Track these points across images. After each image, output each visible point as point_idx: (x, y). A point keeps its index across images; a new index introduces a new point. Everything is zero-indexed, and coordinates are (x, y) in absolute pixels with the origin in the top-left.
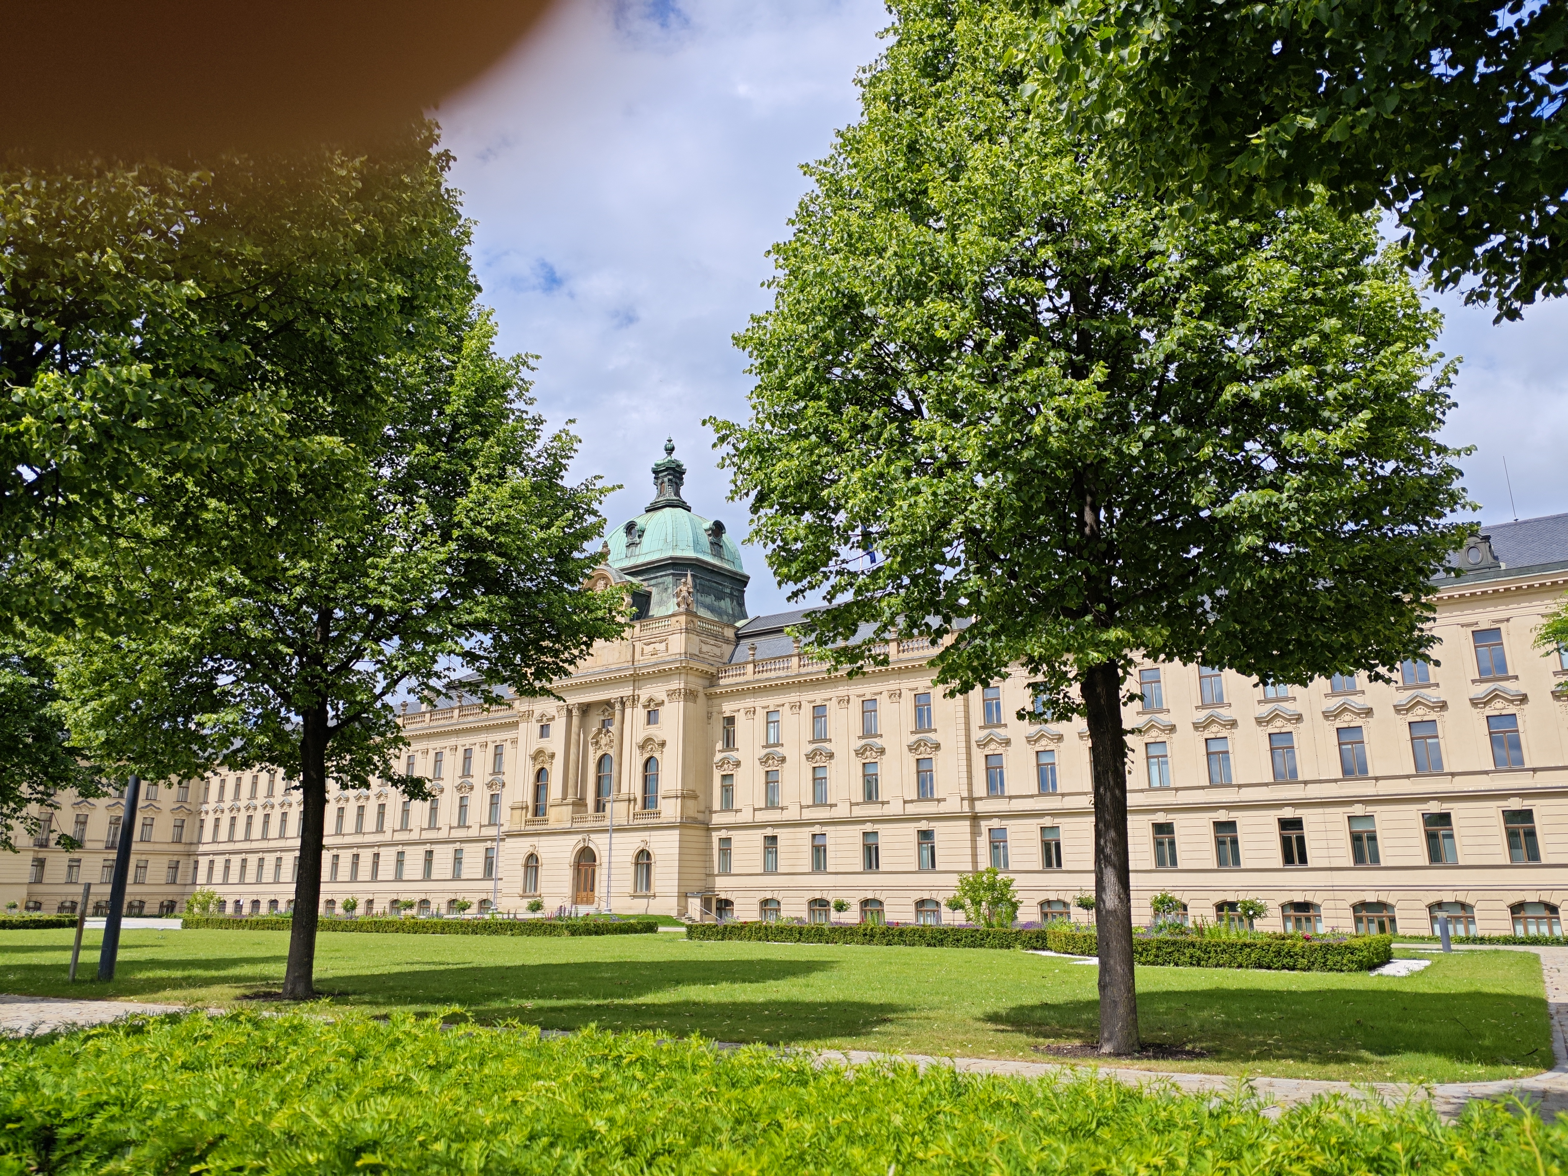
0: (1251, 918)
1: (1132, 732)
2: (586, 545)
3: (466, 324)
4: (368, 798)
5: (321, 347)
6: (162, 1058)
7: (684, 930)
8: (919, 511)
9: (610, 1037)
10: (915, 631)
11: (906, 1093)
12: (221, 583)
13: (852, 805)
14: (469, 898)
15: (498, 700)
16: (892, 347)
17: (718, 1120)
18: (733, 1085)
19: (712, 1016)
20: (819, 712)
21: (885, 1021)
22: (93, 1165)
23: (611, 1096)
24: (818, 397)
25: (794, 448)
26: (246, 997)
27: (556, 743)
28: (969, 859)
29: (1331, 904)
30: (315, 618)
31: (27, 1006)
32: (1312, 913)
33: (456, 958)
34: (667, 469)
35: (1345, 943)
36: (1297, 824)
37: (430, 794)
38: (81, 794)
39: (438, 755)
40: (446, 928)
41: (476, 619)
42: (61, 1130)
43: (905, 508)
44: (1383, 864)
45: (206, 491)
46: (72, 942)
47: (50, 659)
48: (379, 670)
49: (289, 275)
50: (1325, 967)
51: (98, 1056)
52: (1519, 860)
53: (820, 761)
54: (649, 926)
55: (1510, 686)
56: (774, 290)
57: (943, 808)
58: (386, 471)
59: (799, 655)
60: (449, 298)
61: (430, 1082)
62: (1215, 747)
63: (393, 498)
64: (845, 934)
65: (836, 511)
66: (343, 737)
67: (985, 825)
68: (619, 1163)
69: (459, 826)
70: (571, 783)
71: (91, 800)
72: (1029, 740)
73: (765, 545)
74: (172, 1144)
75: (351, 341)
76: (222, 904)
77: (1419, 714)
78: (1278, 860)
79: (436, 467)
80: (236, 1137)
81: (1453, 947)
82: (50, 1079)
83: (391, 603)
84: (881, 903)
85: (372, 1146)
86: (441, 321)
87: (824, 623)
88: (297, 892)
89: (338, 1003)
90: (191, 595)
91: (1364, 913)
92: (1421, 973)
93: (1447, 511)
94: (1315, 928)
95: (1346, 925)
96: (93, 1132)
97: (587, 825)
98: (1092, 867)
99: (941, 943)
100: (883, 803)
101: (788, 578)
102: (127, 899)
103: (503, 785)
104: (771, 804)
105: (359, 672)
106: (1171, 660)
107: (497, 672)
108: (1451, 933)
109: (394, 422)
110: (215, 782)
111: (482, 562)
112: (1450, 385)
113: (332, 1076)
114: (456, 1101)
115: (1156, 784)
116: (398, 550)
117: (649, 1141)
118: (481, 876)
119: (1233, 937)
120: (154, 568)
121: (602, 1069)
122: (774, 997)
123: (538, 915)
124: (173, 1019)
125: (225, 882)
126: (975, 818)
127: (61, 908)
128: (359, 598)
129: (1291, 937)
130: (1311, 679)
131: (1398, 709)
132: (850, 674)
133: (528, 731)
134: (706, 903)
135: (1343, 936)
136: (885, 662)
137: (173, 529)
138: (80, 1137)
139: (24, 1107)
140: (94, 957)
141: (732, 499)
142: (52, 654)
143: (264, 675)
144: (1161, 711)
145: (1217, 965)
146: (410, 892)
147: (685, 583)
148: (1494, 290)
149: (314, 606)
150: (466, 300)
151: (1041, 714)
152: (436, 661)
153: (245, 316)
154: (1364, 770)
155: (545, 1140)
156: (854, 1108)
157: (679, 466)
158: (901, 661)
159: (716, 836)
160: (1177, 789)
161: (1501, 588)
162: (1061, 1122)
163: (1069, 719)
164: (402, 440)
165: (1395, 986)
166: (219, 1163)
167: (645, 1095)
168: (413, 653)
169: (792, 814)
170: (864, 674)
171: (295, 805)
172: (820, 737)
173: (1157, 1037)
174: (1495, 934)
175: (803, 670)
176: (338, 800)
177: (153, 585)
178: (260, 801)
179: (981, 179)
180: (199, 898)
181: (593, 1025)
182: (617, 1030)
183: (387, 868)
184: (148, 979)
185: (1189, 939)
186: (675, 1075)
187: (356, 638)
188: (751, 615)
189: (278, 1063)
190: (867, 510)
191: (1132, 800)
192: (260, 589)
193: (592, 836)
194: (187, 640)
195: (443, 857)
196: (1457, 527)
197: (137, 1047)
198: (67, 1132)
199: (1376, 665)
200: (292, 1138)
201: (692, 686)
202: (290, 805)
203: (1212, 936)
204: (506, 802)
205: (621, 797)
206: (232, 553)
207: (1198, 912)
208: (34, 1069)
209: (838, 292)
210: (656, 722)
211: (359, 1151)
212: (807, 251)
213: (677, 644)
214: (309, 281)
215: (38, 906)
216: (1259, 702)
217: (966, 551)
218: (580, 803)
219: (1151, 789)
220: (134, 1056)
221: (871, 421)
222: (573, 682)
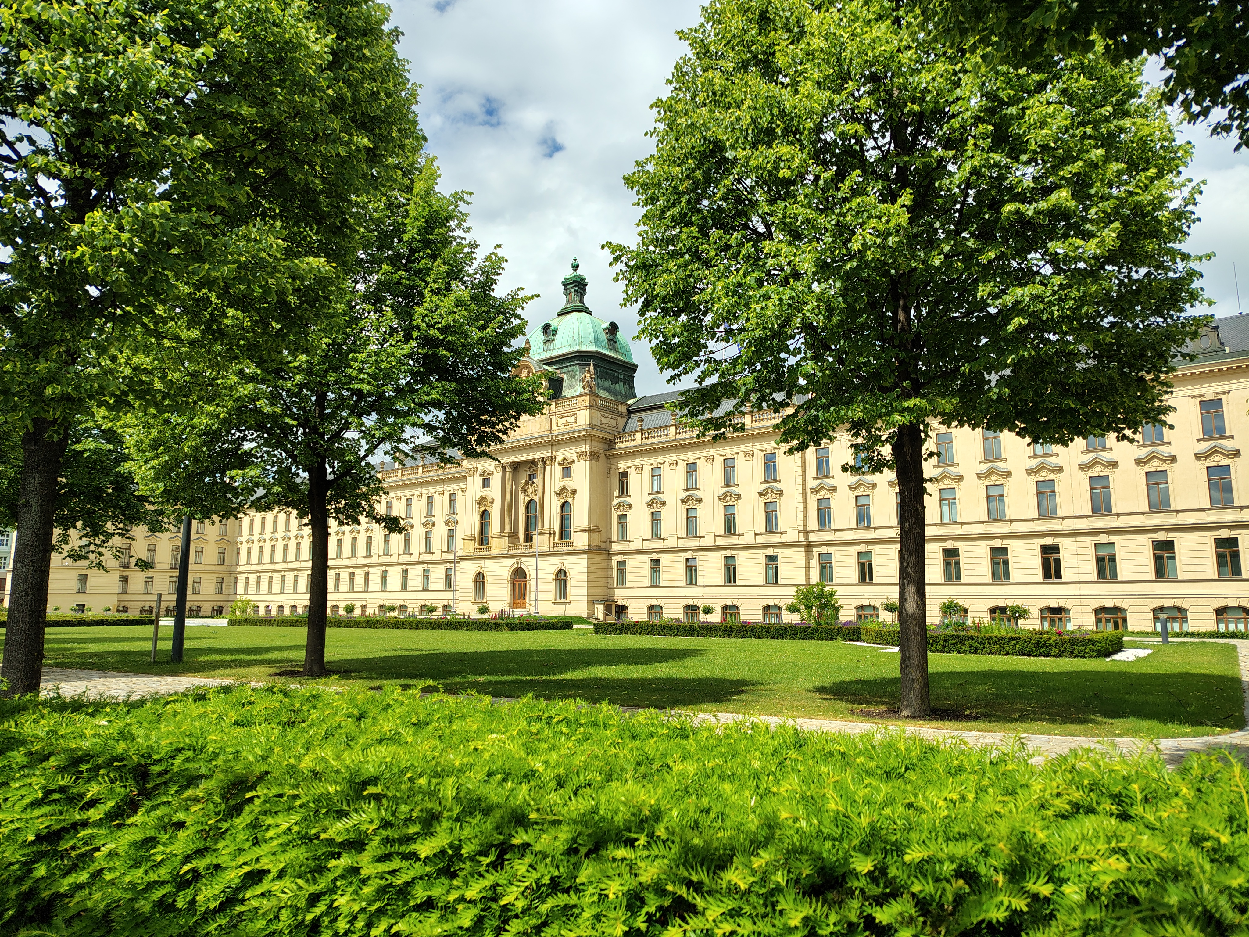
0: (1016, 619)
1: (930, 480)
2: (513, 342)
3: (415, 168)
4: (359, 532)
5: (307, 189)
6: (220, 717)
7: (592, 627)
8: (769, 313)
9: (543, 703)
10: (764, 405)
11: (762, 745)
12: (241, 373)
13: (716, 536)
14: (435, 603)
15: (450, 460)
16: (748, 182)
17: (623, 762)
18: (634, 738)
19: (614, 688)
20: (691, 468)
21: (741, 692)
22: (176, 792)
23: (546, 746)
24: (690, 224)
25: (672, 265)
26: (277, 674)
27: (495, 491)
28: (804, 575)
29: (1078, 609)
30: (314, 399)
31: (123, 679)
32: (1063, 615)
33: (428, 647)
34: (574, 282)
35: (1088, 637)
36: (1055, 549)
37: (404, 529)
38: (149, 530)
39: (409, 501)
40: (419, 625)
41: (432, 399)
42: (152, 767)
43: (758, 310)
44: (1119, 579)
45: (226, 303)
46: (151, 635)
47: (120, 431)
48: (363, 438)
49: (279, 132)
50: (1072, 655)
51: (175, 716)
52: (1225, 575)
53: (691, 505)
54: (566, 624)
55: (1227, 444)
56: (655, 138)
57: (785, 539)
58: (361, 287)
59: (676, 425)
60: (402, 147)
61: (414, 734)
62: (993, 492)
63: (368, 307)
64: (710, 630)
65: (705, 314)
66: (338, 487)
67: (816, 551)
68: (553, 794)
69: (426, 553)
70: (507, 520)
71: (157, 534)
72: (851, 487)
73: (650, 341)
74: (231, 777)
75: (329, 183)
76: (257, 608)
77: (1154, 465)
78: (1039, 578)
79: (398, 283)
80: (276, 773)
81: (1170, 640)
82: (142, 732)
83: (368, 387)
84: (737, 608)
85: (374, 781)
86: (397, 167)
87: (695, 400)
88: (311, 600)
89: (344, 678)
90: (219, 382)
91: (1103, 615)
92: (1144, 659)
93: (1188, 306)
94: (1065, 626)
95: (1089, 624)
96: (175, 769)
97: (519, 551)
98: (897, 581)
99: (782, 636)
100: (739, 535)
101: (668, 365)
102: (188, 605)
103: (457, 523)
104: (655, 537)
105: (348, 439)
106: (962, 426)
107: (450, 440)
108: (1169, 629)
109: (365, 248)
110: (246, 520)
111: (435, 355)
112: (1195, 204)
113: (343, 731)
114: (433, 749)
115: (946, 519)
116: (373, 347)
117: (575, 778)
118: (443, 588)
119: (1003, 633)
120: (190, 363)
121: (538, 726)
122: (659, 675)
123: (486, 616)
124: (226, 690)
125: (258, 593)
126: (809, 546)
127: (142, 611)
128: (346, 384)
129: (1047, 633)
130: (1072, 440)
131: (1138, 462)
132: (715, 438)
133: (474, 483)
134: (608, 608)
135: (1087, 632)
136: (742, 428)
137: (203, 332)
138: (166, 772)
139: (125, 751)
140: (168, 645)
141: (625, 305)
142: (121, 427)
143: (277, 442)
144: (952, 465)
145: (990, 653)
146: (394, 598)
147: (589, 371)
148: (1236, 123)
149: (312, 391)
150: (415, 150)
151: (860, 468)
152: (403, 431)
153: (247, 165)
154: (1108, 508)
155: (499, 777)
156: (723, 755)
157: (583, 280)
158: (754, 429)
159: (614, 559)
160: (963, 524)
161: (1225, 368)
162: (878, 767)
163: (881, 472)
164: (372, 262)
165: (1124, 669)
166: (265, 791)
167: (571, 744)
168: (386, 425)
169: (671, 543)
170: (725, 438)
171: (306, 537)
172: (692, 487)
173: (943, 705)
174: (1203, 630)
175: (678, 437)
176: (337, 533)
177: (190, 374)
178: (280, 534)
179: (818, 43)
180: (240, 604)
181: (530, 695)
182: (548, 698)
183: (375, 582)
184: (207, 661)
185: (969, 634)
186: (591, 730)
187: (344, 414)
188: (639, 396)
189: (303, 721)
190: (729, 312)
191: (929, 531)
192: (269, 377)
193: (524, 560)
194: (218, 416)
195: (415, 575)
196: (1194, 319)
197: (203, 710)
198: (157, 768)
199: (1124, 429)
200: (316, 775)
201: (595, 449)
202: (302, 537)
203: (987, 632)
204: (460, 534)
205: (544, 531)
206: (248, 350)
207: (976, 615)
208: (130, 725)
209: (705, 139)
210: (569, 476)
211: (365, 784)
212: (680, 107)
213: (583, 418)
214: (294, 136)
215: (125, 610)
216: (1030, 457)
217: (806, 343)
218: (513, 536)
219: (942, 523)
220: (201, 716)
221: (732, 242)
222: (506, 446)
